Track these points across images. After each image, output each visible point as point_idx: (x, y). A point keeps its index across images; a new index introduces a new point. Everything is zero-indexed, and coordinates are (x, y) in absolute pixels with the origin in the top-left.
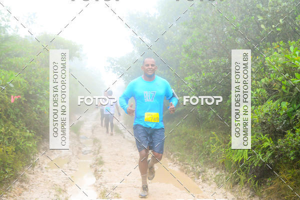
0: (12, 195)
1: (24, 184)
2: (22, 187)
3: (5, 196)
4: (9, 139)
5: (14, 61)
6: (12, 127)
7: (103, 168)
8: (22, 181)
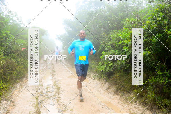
0: (23, 82)
2: (26, 80)
4: (22, 63)
8: (26, 78)
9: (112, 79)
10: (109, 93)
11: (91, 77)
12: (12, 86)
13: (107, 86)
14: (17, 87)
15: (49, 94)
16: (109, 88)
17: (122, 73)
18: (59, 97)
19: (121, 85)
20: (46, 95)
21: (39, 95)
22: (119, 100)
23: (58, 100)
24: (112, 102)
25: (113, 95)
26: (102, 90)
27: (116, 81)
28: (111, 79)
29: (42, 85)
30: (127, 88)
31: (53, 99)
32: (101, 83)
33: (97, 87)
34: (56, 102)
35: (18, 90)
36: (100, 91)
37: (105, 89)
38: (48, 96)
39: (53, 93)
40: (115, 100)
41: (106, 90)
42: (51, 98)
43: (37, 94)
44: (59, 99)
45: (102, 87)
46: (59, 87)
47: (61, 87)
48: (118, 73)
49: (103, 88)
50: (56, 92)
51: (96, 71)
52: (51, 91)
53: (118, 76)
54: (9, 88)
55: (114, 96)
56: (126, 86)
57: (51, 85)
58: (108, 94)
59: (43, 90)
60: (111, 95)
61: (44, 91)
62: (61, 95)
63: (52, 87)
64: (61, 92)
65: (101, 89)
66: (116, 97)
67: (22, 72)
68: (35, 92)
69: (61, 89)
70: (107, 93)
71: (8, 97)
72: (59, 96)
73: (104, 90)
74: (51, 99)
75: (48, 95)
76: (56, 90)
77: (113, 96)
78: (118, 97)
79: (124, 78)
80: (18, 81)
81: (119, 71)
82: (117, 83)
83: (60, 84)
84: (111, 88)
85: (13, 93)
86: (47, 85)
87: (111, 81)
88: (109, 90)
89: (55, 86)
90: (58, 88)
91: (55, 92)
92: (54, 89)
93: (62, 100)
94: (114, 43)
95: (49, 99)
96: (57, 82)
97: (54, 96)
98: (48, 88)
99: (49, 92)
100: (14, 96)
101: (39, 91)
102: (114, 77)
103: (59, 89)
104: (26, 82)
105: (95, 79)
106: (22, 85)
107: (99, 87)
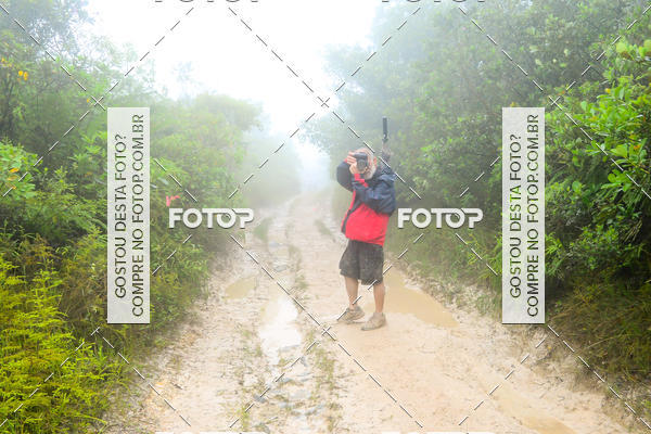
0: (181, 345)
1: (195, 328)
2: (194, 332)
3: (171, 347)
8: (192, 323)
9: (564, 314)
10: (553, 381)
11: (465, 304)
12: (142, 364)
13: (542, 347)
14: (160, 367)
15: (291, 391)
16: (550, 356)
17: (609, 288)
18: (333, 406)
20: (280, 397)
21: (249, 397)
22: (603, 416)
23: (330, 418)
24: (568, 424)
25: (573, 389)
26: (517, 365)
27: (581, 326)
28: (561, 315)
29: (260, 354)
30: (637, 359)
31: (309, 414)
33: (495, 352)
34: (325, 427)
35: (166, 378)
37: (534, 359)
38: (287, 401)
39: (309, 387)
40: (580, 413)
41: (539, 363)
42: (302, 410)
43: (240, 393)
44: (334, 414)
45: (519, 351)
46: (330, 356)
47: (338, 358)
48: (589, 288)
50: (320, 381)
51: (487, 279)
52: (299, 379)
53: (591, 302)
54: (129, 374)
55: (578, 394)
56: (632, 349)
57: (294, 348)
58: (547, 385)
59: (266, 376)
60: (562, 390)
61: (269, 381)
62: (341, 393)
63: (302, 360)
64: (341, 382)
65: (512, 360)
66: (585, 398)
67: (172, 300)
68: (234, 385)
69: (341, 368)
70: (542, 381)
71: (131, 413)
72: (334, 400)
73: (530, 367)
74: (299, 414)
75: (286, 396)
76: (318, 372)
77: (574, 395)
78: (597, 400)
79: (621, 312)
80: (159, 339)
81: (593, 277)
82: (585, 333)
84: (559, 354)
85: (150, 397)
86: (280, 351)
88: (550, 367)
89: (314, 355)
90: (328, 366)
91: (315, 384)
92: (309, 368)
93: (347, 419)
94: (562, 150)
95: (292, 414)
96: (319, 337)
97: (311, 398)
98: (282, 363)
99: (290, 381)
100: (153, 407)
101: (250, 381)
102: (570, 306)
103: (332, 370)
104: (192, 344)
105: (483, 314)
106: (178, 357)
107: (506, 349)
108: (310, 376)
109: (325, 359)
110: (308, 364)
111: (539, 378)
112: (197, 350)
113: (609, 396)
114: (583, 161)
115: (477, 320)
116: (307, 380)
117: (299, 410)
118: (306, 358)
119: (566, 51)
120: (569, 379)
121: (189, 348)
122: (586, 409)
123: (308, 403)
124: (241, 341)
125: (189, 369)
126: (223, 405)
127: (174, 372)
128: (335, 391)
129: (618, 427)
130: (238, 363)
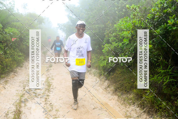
1: (15, 74)
2: (14, 75)
3: (6, 78)
4: (11, 56)
5: (15, 23)
6: (13, 51)
7: (51, 68)
8: (15, 72)
10: (108, 93)
13: (107, 84)
14: (1, 83)
16: (108, 87)
17: (124, 70)
19: (121, 83)
20: (34, 93)
24: (109, 103)
28: (112, 76)
30: (127, 88)
31: (41, 97)
32: (101, 81)
36: (98, 90)
39: (43, 91)
41: (105, 88)
43: (23, 91)
45: (101, 85)
46: (51, 83)
47: (53, 84)
49: (102, 87)
50: (46, 89)
53: (120, 73)
58: (106, 94)
60: (109, 95)
63: (44, 84)
64: (52, 90)
65: (99, 88)
66: (114, 97)
67: (9, 66)
68: (22, 89)
69: (53, 86)
73: (103, 89)
75: (36, 93)
76: (46, 87)
80: (3, 76)
81: (122, 68)
82: (117, 81)
83: (52, 81)
84: (110, 86)
87: (112, 79)
88: (108, 89)
89: (47, 83)
96: (50, 79)
101: (27, 88)
102: (114, 74)
103: (50, 87)
104: (13, 78)
105: (95, 76)
106: (7, 80)
107: (98, 85)
108: (44, 88)
109: (49, 84)
110: (45, 85)
111: (105, 92)
112: (14, 79)
113: (119, 97)
114: (123, 38)
115: (93, 77)
116: (43, 89)
117: (39, 96)
118: (45, 84)
119: (124, 10)
120: (111, 92)
121: (12, 79)
122: (113, 100)
123: (42, 94)
124: (28, 78)
125: (10, 84)
126: (17, 93)
127: (5, 84)
128: (49, 92)
129: (120, 104)
130: (25, 83)
